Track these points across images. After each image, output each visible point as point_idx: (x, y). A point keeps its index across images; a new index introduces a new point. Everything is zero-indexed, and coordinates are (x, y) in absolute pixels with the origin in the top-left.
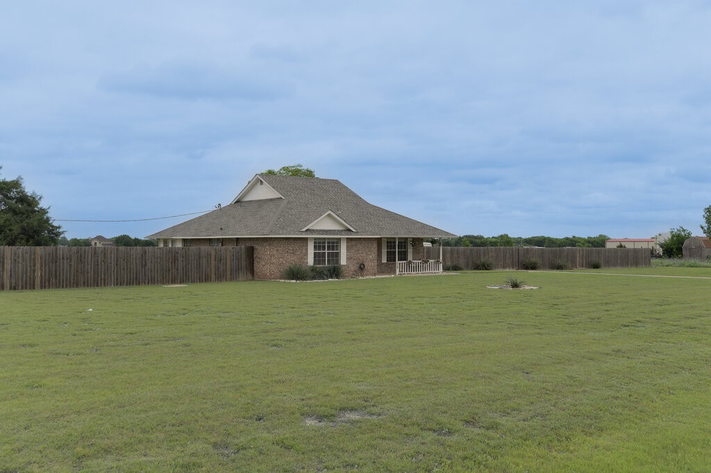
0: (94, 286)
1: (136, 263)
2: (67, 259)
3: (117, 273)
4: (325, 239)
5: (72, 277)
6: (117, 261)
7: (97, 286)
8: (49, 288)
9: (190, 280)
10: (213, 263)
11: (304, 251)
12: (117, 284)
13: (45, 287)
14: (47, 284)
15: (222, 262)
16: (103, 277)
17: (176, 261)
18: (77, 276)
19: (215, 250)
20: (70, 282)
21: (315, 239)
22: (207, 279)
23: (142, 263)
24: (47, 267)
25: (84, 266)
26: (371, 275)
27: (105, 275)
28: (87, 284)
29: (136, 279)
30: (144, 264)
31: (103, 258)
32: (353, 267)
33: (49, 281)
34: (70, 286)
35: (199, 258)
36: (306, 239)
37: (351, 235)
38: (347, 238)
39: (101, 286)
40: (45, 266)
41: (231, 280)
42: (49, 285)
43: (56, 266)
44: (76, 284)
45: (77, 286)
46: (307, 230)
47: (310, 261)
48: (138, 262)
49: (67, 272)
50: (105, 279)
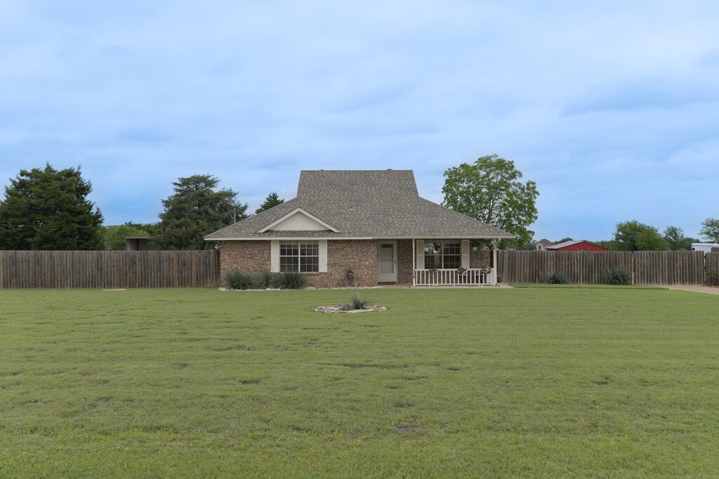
0: (51, 287)
1: (92, 267)
2: (26, 261)
3: (73, 276)
4: (297, 241)
5: (31, 279)
6: (73, 264)
7: (54, 287)
8: (11, 287)
9: (150, 285)
10: (176, 267)
11: (266, 256)
12: (73, 286)
13: (7, 287)
14: (9, 284)
15: (186, 267)
16: (59, 278)
17: (134, 265)
18: (36, 277)
19: (178, 255)
20: (29, 283)
21: (281, 241)
22: (169, 284)
23: (98, 266)
24: (8, 269)
25: (41, 268)
26: (368, 285)
27: (61, 277)
28: (43, 285)
29: (92, 281)
30: (100, 267)
31: (59, 262)
32: (339, 275)
33: (10, 281)
34: (29, 287)
35: (160, 262)
36: (269, 242)
37: (333, 236)
38: (328, 241)
39: (58, 287)
40: (7, 268)
41: (197, 286)
42: (11, 285)
43: (16, 268)
44: (35, 285)
45: (36, 287)
46: (268, 231)
47: (275, 267)
48: (94, 265)
49: (26, 275)
50: (61, 281)
